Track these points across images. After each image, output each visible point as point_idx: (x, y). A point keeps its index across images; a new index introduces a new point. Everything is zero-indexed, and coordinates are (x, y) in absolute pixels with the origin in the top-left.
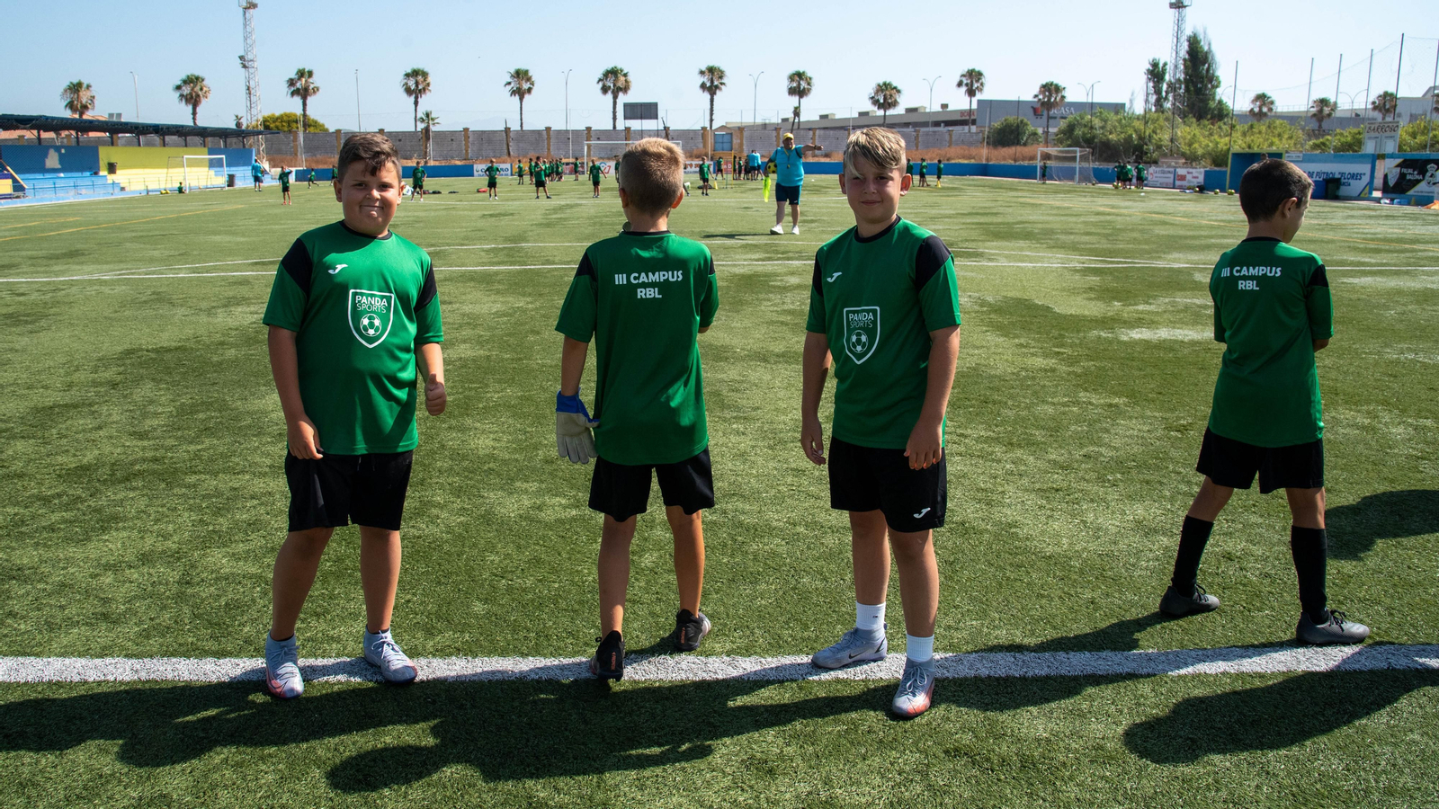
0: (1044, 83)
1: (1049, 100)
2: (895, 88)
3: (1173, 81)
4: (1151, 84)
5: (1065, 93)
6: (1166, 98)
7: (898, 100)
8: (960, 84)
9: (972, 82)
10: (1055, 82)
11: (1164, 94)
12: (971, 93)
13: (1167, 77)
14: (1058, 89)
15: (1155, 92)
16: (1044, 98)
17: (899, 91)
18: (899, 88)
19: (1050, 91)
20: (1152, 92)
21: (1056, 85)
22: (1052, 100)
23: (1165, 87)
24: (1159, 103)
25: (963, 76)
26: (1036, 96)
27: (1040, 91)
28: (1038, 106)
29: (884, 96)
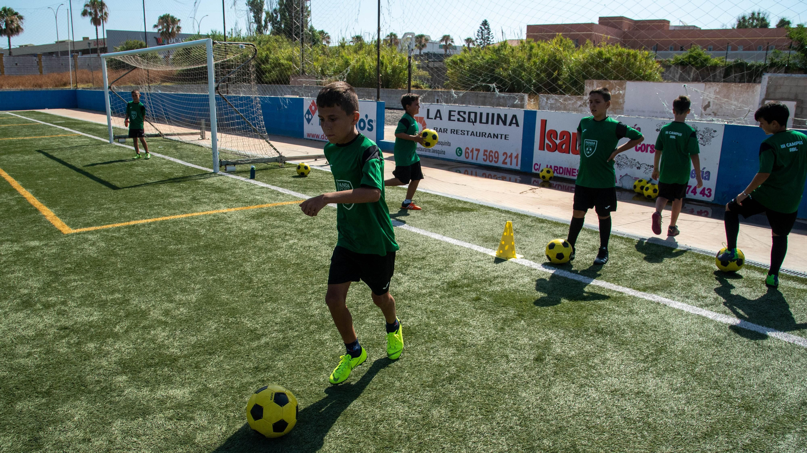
0: (162, 16)
1: (168, 30)
2: (16, 14)
3: (270, 11)
4: (252, 14)
5: (180, 24)
6: (266, 26)
7: (21, 26)
8: (84, 13)
9: (96, 11)
10: (171, 15)
11: (263, 23)
12: (96, 22)
13: (265, 7)
14: (174, 21)
15: (256, 21)
16: (163, 28)
17: (21, 18)
18: (21, 14)
19: (167, 22)
20: (254, 21)
21: (172, 17)
22: (170, 31)
23: (264, 16)
24: (259, 30)
25: (86, 5)
26: (155, 26)
27: (159, 22)
28: (159, 36)
29: (6, 22)
